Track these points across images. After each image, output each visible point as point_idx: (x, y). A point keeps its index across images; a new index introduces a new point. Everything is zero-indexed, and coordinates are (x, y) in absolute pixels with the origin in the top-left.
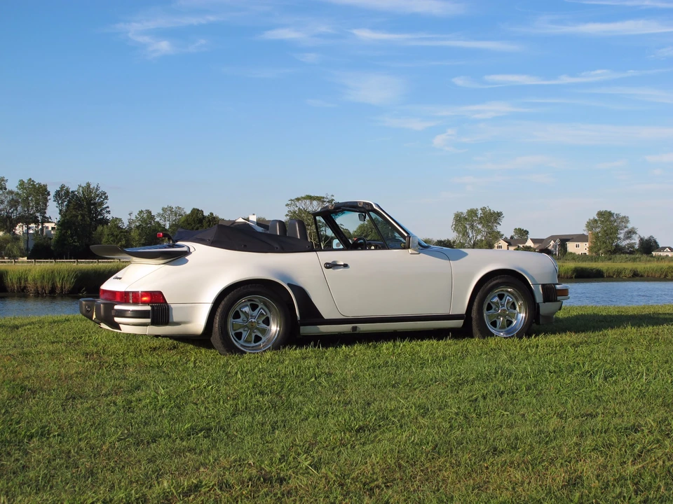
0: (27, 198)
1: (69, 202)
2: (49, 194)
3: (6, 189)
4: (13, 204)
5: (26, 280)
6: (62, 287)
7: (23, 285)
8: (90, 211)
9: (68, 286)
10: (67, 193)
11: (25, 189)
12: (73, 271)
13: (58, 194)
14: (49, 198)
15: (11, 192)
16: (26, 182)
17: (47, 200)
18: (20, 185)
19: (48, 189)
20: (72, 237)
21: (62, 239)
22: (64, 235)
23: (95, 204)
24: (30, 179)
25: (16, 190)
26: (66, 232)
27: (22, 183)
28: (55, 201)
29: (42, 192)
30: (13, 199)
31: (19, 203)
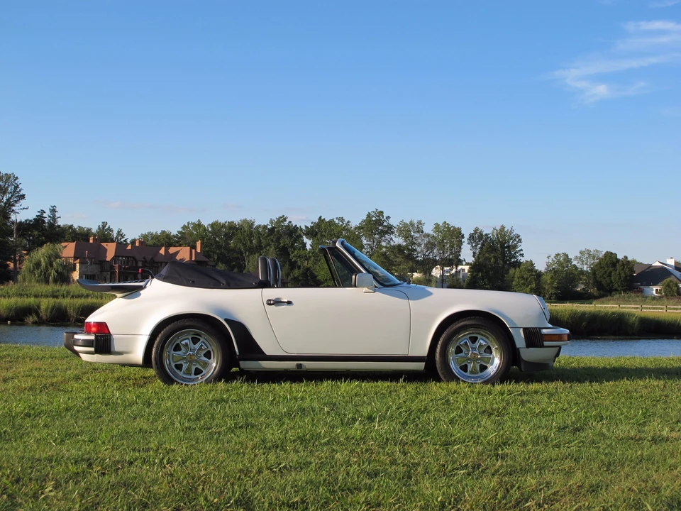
0: (443, 241)
1: (483, 245)
2: (463, 237)
3: (422, 232)
4: (430, 246)
8: (503, 254)
10: (481, 236)
11: (441, 232)
13: (472, 237)
14: (463, 240)
15: (428, 235)
16: (441, 225)
17: (460, 243)
18: (436, 228)
19: (463, 232)
20: (483, 280)
21: (472, 282)
22: (475, 277)
23: (508, 247)
24: (445, 222)
25: (431, 233)
26: (477, 275)
27: (437, 226)
28: (468, 244)
29: (456, 235)
30: (429, 242)
31: (435, 245)
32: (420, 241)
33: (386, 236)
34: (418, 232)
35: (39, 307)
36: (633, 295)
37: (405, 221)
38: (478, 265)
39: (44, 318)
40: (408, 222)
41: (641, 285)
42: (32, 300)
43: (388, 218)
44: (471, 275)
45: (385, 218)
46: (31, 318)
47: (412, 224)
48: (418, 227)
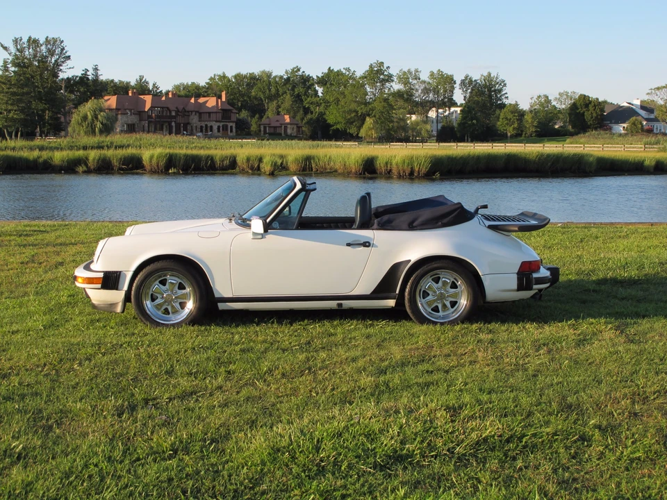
0: (437, 86)
1: (472, 90)
2: (455, 83)
3: (419, 79)
4: (426, 91)
5: (391, 164)
6: (419, 171)
7: (389, 168)
8: (490, 96)
10: (471, 81)
11: (435, 78)
12: (429, 157)
13: (463, 82)
14: (455, 86)
15: (424, 82)
16: (435, 72)
17: (453, 88)
18: (431, 75)
19: (455, 79)
21: (463, 123)
22: (464, 119)
23: (495, 91)
24: (439, 70)
25: (427, 80)
26: (467, 117)
27: (432, 74)
28: (460, 89)
29: (450, 80)
30: (425, 87)
31: (430, 90)
32: (417, 87)
33: (387, 84)
34: (416, 79)
35: (87, 159)
39: (92, 167)
40: (406, 70)
42: (81, 153)
43: (388, 67)
45: (385, 68)
46: (81, 168)
47: (410, 72)
48: (415, 75)
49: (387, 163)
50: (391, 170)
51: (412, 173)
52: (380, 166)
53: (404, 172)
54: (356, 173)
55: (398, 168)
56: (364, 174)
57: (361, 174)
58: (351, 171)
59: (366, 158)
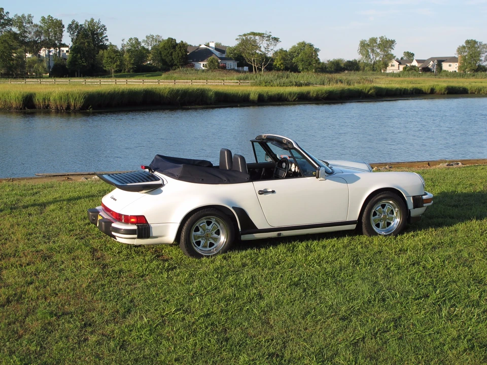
0: (48, 30)
1: (78, 33)
2: (63, 27)
3: (32, 23)
4: (38, 33)
5: (49, 100)
6: (74, 106)
7: (47, 103)
8: (93, 39)
9: (79, 105)
10: (77, 26)
11: (46, 23)
12: (82, 94)
13: (70, 27)
14: (63, 29)
15: (37, 26)
16: (46, 18)
17: (62, 31)
19: (63, 23)
20: (81, 59)
21: (74, 61)
22: (75, 57)
23: (97, 34)
24: (49, 16)
25: (39, 24)
26: (77, 56)
27: (43, 19)
28: (68, 32)
29: (59, 25)
30: (37, 31)
31: (42, 33)
32: (30, 30)
33: (7, 27)
34: (29, 23)
36: (189, 68)
37: (19, 15)
38: (77, 48)
40: (20, 15)
41: (193, 61)
43: (8, 13)
44: (72, 56)
45: (5, 13)
47: (23, 17)
48: (28, 19)
49: (44, 99)
50: (48, 105)
51: (68, 107)
52: (39, 102)
53: (61, 106)
54: (16, 108)
55: (56, 103)
56: (24, 109)
57: (21, 109)
58: (12, 107)
59: (25, 95)
